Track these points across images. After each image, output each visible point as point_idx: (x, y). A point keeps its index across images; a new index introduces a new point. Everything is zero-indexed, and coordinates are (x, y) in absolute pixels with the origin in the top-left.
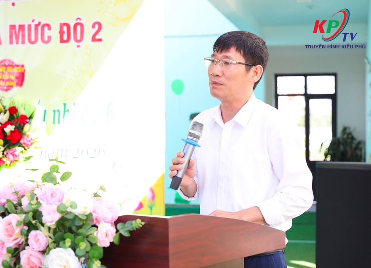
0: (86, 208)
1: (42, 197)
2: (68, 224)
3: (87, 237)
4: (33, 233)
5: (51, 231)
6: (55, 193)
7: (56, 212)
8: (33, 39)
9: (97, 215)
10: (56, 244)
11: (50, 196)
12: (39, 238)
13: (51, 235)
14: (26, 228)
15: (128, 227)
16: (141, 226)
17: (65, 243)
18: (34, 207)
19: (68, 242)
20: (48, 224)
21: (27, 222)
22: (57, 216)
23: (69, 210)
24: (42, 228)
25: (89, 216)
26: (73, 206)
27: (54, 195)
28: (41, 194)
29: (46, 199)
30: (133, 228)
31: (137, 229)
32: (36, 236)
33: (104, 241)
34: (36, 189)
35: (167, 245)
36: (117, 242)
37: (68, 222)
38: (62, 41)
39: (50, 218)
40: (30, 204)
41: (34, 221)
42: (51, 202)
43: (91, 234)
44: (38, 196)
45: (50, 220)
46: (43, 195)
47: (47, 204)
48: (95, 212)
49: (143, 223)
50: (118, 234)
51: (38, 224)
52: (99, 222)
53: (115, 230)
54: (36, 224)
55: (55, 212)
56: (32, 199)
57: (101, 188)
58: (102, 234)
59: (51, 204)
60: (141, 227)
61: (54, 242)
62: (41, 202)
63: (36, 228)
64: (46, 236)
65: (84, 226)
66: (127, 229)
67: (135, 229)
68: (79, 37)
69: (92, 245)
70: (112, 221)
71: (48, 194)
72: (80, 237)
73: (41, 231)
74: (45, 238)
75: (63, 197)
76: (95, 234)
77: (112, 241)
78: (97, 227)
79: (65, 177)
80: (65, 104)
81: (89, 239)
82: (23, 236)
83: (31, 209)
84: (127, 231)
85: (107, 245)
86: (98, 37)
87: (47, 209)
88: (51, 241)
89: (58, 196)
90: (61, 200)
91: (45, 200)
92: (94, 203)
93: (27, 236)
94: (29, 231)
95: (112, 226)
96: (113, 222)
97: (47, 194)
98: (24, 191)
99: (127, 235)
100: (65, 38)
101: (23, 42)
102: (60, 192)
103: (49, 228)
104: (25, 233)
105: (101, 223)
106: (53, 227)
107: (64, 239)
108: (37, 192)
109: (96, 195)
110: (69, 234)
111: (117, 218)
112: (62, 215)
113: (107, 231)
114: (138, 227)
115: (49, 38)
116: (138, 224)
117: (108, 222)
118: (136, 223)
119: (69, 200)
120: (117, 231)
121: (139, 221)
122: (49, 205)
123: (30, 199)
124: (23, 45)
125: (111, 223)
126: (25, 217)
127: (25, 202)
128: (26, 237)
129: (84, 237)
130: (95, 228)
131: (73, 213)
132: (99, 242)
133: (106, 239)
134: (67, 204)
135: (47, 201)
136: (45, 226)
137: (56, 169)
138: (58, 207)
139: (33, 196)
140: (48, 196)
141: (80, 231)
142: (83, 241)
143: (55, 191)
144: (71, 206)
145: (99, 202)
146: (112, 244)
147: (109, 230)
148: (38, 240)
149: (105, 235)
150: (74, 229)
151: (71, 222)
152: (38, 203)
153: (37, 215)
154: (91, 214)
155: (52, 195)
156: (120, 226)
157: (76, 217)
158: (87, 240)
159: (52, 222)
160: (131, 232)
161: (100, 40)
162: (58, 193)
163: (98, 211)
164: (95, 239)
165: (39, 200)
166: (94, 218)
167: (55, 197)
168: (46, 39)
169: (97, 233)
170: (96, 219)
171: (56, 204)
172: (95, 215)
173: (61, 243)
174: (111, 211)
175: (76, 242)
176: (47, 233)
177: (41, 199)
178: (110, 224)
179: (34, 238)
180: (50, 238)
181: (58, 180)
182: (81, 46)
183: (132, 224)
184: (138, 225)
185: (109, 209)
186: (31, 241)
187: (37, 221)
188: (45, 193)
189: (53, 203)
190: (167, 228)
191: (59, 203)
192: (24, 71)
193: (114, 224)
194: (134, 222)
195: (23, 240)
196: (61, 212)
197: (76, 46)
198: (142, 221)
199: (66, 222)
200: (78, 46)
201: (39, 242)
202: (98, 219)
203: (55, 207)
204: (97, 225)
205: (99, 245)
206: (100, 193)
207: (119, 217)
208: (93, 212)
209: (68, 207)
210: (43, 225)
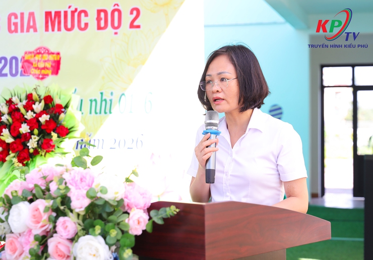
0: (117, 193)
1: (71, 181)
2: (98, 211)
3: (118, 224)
4: (61, 219)
5: (81, 217)
6: (85, 178)
7: (86, 197)
8: (69, 26)
9: (128, 201)
10: (85, 232)
11: (79, 181)
12: (68, 225)
13: (80, 222)
14: (54, 214)
15: (161, 214)
16: (175, 213)
17: (94, 230)
18: (62, 192)
19: (98, 229)
20: (77, 210)
21: (55, 208)
22: (87, 202)
23: (99, 195)
24: (70, 214)
25: (120, 202)
26: (104, 190)
27: (84, 179)
28: (70, 178)
29: (76, 184)
30: (167, 215)
31: (171, 216)
32: (64, 222)
33: (136, 229)
34: (65, 173)
35: (203, 233)
36: (149, 230)
37: (99, 208)
38: (99, 28)
39: (80, 203)
40: (59, 189)
41: (62, 207)
42: (81, 187)
43: (122, 221)
44: (67, 180)
45: (79, 206)
46: (72, 179)
47: (76, 189)
48: (126, 197)
49: (178, 210)
50: (151, 221)
51: (67, 210)
52: (130, 208)
53: (148, 218)
54: (64, 210)
55: (84, 197)
56: (61, 184)
57: (134, 173)
58: (134, 221)
59: (80, 189)
60: (175, 215)
61: (83, 229)
62: (70, 186)
63: (64, 214)
64: (75, 223)
65: (115, 213)
66: (160, 216)
67: (169, 216)
68: (116, 24)
69: (123, 232)
70: (144, 207)
71: (78, 178)
72: (110, 224)
73: (69, 217)
74: (74, 225)
75: (93, 182)
76: (127, 221)
77: (144, 228)
78: (129, 214)
79: (96, 161)
80: (102, 93)
81: (120, 226)
82: (51, 223)
83: (59, 195)
84: (160, 218)
85: (139, 233)
86: (136, 23)
87: (76, 194)
88: (80, 228)
89: (88, 180)
90: (90, 185)
91: (74, 185)
92: (126, 188)
93: (55, 222)
94: (57, 217)
95: (144, 212)
96: (146, 208)
97: (76, 179)
98: (53, 176)
99: (160, 222)
100: (102, 24)
101: (59, 29)
102: (90, 177)
103: (78, 215)
104: (53, 219)
105: (133, 209)
106: (82, 214)
107: (93, 226)
108: (66, 176)
109: (128, 180)
110: (99, 221)
111: (150, 205)
112: (92, 201)
113: (139, 218)
114: (172, 214)
115: (86, 25)
116: (173, 211)
117: (140, 209)
118: (170, 210)
119: (99, 184)
120: (150, 218)
121: (173, 207)
122: (78, 190)
123: (58, 183)
124: (59, 32)
125: (144, 210)
126: (53, 203)
127: (53, 187)
128: (54, 224)
129: (115, 225)
130: (127, 215)
131: (103, 199)
132: (131, 229)
133: (138, 227)
134: (98, 189)
135: (76, 185)
136: (74, 212)
137: (86, 153)
138: (88, 192)
139: (61, 180)
140: (77, 181)
141: (111, 218)
142: (114, 228)
143: (85, 175)
144: (101, 191)
145: (131, 187)
146: (144, 232)
147: (141, 217)
148: (67, 227)
149: (136, 222)
150: (105, 215)
151: (101, 209)
152: (67, 188)
153: (66, 200)
154: (122, 200)
155: (81, 180)
156: (153, 213)
157: (106, 202)
158: (118, 227)
159: (81, 208)
160: (164, 219)
161: (138, 27)
162: (88, 177)
163: (129, 197)
164: (127, 226)
165: (68, 185)
166: (126, 204)
167: (85, 182)
168: (83, 26)
169: (129, 220)
170: (128, 205)
171: (86, 189)
172: (126, 201)
173: (91, 230)
174: (143, 197)
175: (107, 229)
176: (76, 220)
177: (70, 184)
178: (142, 211)
179: (63, 224)
180: (79, 224)
181: (89, 164)
182: (119, 33)
183: (166, 211)
184: (172, 213)
185: (141, 195)
186: (59, 228)
187: (65, 206)
188: (75, 177)
189: (83, 188)
190: (203, 215)
191: (88, 188)
192: (60, 58)
193: (146, 211)
194: (168, 209)
195: (51, 226)
196: (91, 198)
197: (113, 33)
198: (177, 208)
199: (96, 208)
200: (116, 33)
201: (68, 229)
202: (130, 205)
203: (85, 192)
204: (128, 211)
205: (130, 232)
206: (132, 178)
207: (152, 204)
208: (125, 198)
209: (98, 192)
210: (72, 211)
